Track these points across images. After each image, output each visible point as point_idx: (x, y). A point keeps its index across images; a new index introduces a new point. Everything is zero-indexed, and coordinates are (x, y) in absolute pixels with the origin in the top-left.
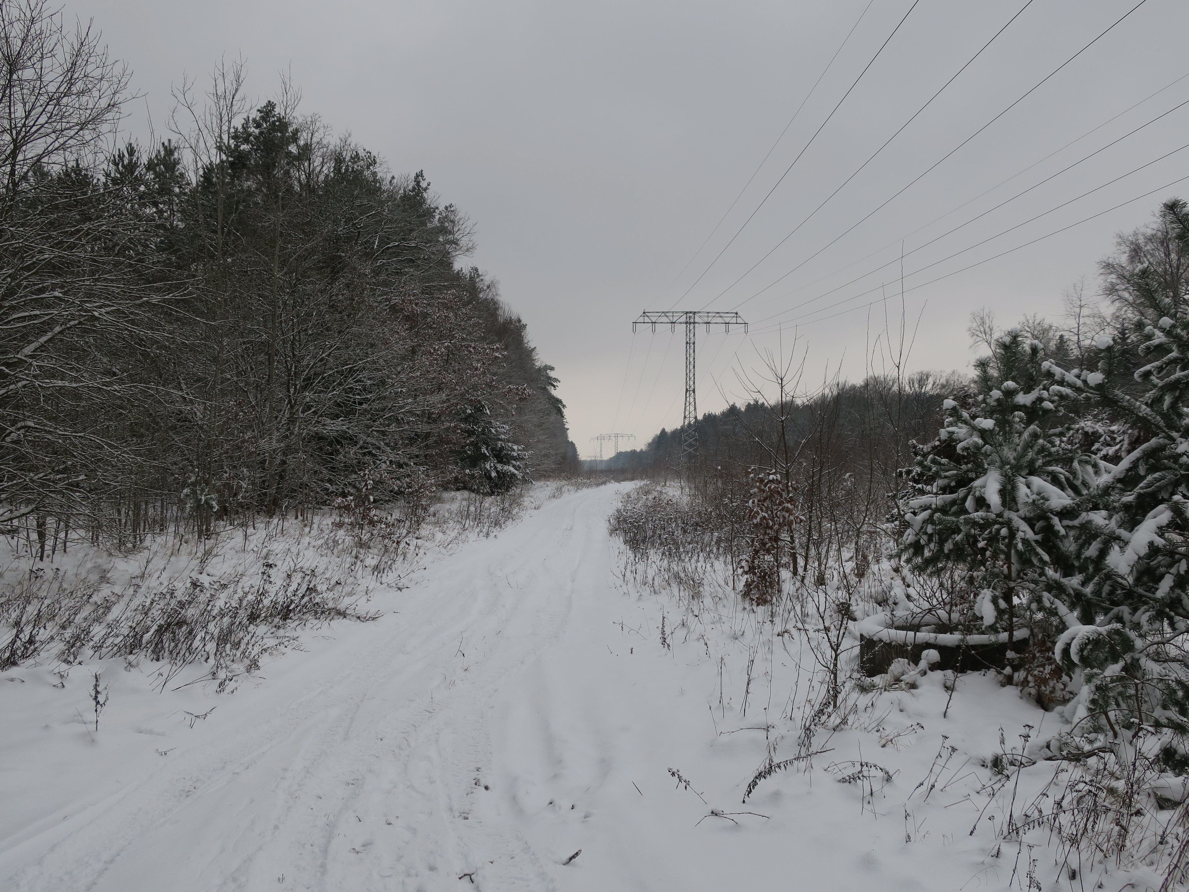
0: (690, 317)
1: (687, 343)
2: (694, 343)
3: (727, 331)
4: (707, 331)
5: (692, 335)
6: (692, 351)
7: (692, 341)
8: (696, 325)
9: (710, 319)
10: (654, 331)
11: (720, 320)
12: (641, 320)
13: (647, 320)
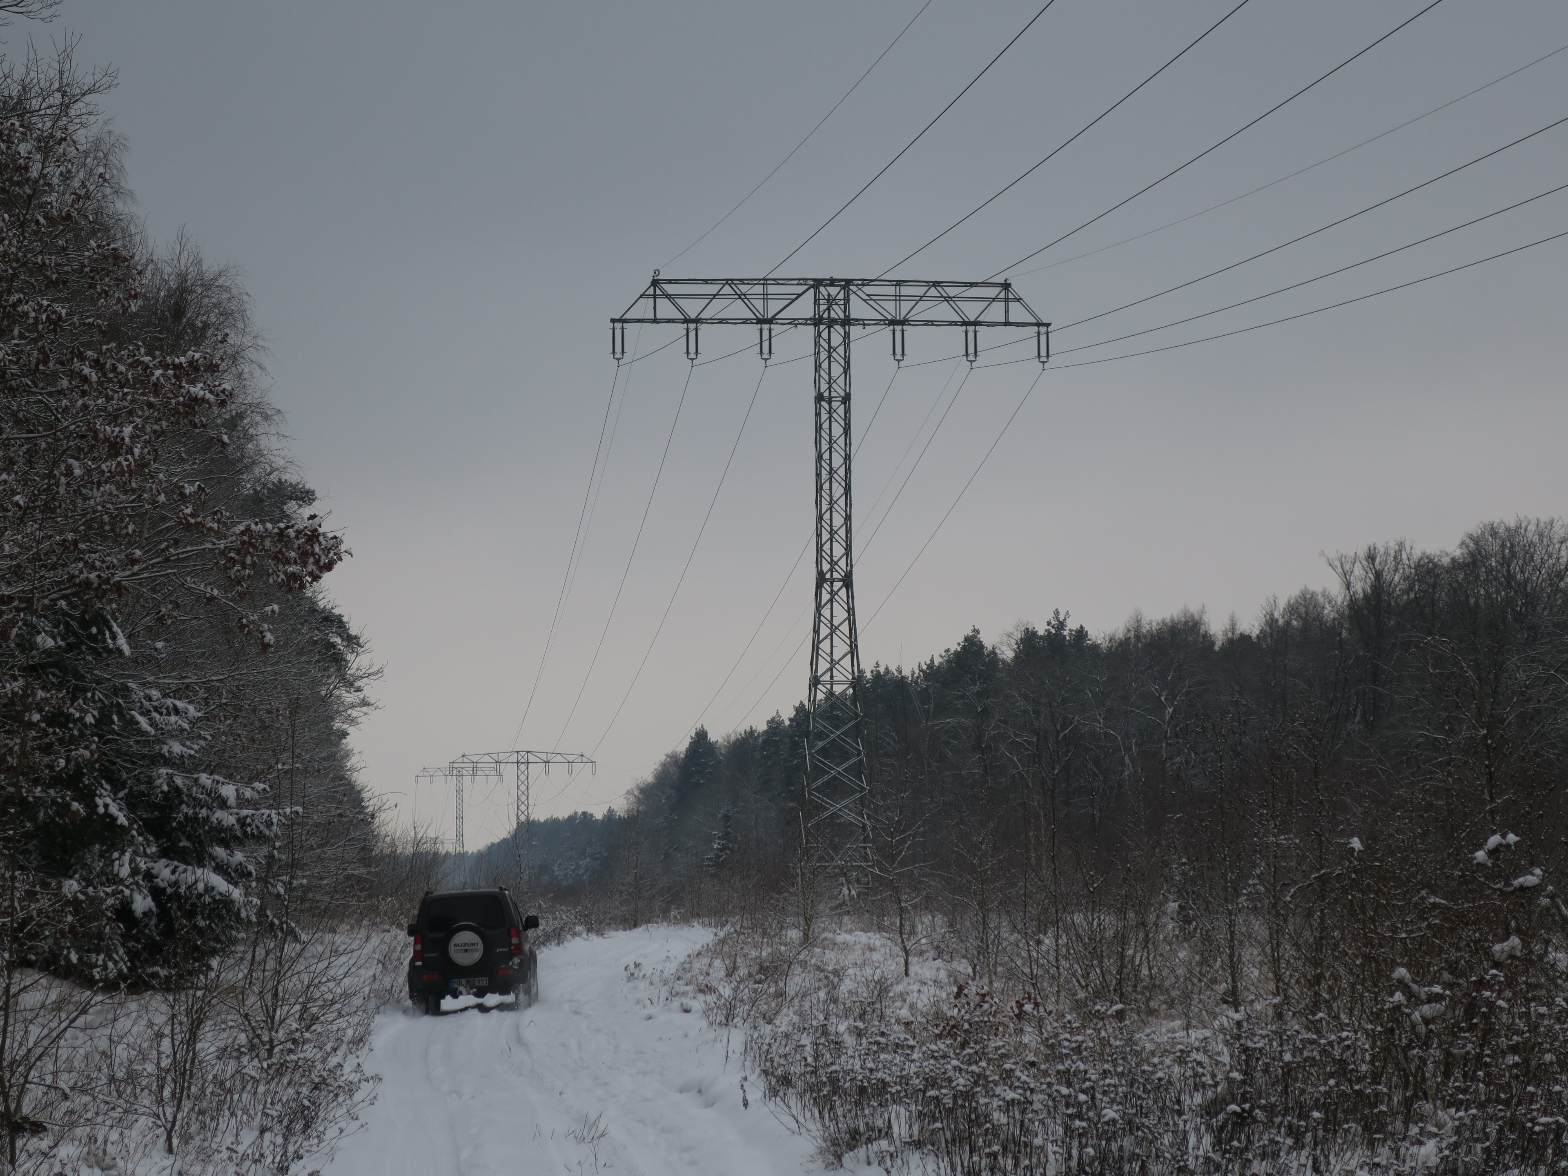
0: (831, 301)
1: (819, 398)
2: (846, 399)
3: (971, 353)
4: (899, 353)
5: (837, 370)
6: (837, 430)
7: (838, 391)
8: (855, 331)
9: (906, 306)
10: (692, 352)
11: (944, 312)
12: (644, 309)
13: (666, 309)
